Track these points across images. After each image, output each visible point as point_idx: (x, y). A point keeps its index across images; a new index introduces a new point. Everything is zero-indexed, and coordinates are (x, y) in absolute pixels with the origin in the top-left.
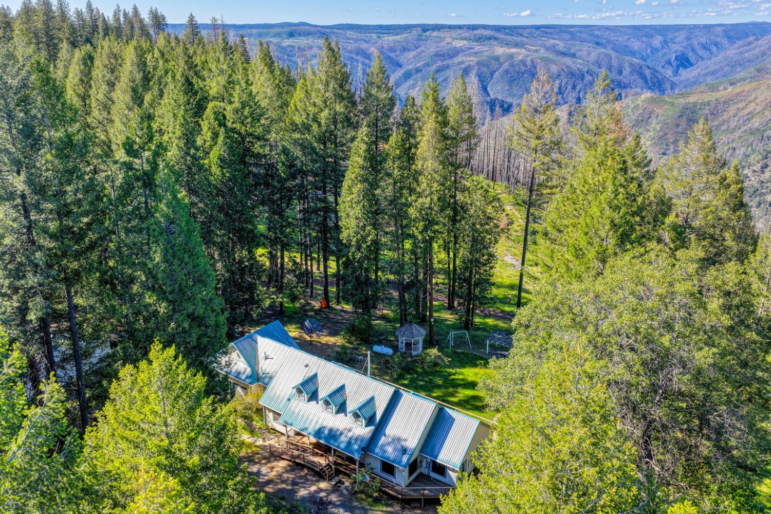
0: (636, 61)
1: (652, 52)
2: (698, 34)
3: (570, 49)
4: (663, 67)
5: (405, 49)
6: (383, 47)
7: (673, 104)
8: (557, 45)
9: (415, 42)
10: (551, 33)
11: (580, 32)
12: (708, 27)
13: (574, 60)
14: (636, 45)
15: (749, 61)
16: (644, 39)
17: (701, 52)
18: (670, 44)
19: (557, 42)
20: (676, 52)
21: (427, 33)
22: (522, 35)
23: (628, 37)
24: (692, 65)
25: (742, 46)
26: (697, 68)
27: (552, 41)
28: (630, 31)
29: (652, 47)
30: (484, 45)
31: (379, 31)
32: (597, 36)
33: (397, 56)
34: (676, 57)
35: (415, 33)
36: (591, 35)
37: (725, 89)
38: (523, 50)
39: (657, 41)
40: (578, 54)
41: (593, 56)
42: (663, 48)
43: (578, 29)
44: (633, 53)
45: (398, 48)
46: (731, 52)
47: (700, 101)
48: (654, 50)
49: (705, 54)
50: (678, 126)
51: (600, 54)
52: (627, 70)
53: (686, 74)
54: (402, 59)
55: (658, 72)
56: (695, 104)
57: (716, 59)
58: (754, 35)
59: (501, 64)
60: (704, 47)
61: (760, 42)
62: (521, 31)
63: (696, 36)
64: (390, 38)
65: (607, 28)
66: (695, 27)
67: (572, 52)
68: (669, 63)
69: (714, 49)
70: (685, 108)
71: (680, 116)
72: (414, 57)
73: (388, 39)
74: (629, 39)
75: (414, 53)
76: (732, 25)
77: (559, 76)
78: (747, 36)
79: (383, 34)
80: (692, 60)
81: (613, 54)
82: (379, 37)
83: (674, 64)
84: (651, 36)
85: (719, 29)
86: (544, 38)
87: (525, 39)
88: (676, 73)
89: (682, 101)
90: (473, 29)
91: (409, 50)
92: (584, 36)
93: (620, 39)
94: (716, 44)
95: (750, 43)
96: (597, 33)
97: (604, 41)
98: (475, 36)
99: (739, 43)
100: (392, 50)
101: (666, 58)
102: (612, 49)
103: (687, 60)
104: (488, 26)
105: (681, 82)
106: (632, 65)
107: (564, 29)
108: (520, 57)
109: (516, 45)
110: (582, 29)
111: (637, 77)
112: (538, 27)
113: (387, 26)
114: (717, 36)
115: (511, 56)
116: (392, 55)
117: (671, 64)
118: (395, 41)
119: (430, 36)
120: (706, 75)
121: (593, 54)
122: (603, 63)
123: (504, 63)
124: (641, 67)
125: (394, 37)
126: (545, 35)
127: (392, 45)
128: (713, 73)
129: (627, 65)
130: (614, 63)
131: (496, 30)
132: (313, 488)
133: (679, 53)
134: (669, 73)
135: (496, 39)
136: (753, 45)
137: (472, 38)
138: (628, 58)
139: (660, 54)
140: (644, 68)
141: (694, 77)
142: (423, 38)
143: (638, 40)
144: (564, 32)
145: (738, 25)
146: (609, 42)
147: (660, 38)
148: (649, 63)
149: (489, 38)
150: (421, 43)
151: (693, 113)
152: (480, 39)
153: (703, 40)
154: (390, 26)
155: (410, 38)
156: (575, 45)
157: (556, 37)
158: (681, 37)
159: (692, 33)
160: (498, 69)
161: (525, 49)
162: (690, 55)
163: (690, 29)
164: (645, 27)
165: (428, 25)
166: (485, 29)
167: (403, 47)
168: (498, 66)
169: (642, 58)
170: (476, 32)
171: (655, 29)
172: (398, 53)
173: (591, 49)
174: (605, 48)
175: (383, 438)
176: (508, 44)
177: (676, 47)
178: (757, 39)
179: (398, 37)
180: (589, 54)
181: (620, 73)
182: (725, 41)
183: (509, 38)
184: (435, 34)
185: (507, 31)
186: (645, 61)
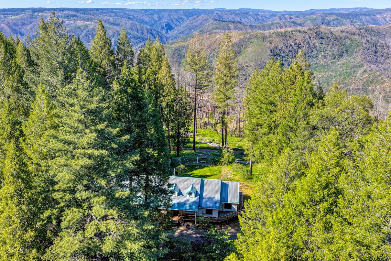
0: (149, 27)
1: (154, 22)
2: (173, 14)
3: (116, 21)
4: (161, 30)
5: (24, 24)
6: (9, 23)
7: (170, 48)
8: (110, 19)
9: (29, 20)
10: (105, 13)
11: (119, 12)
12: (177, 11)
13: (119, 27)
14: (147, 19)
15: (196, 27)
16: (150, 16)
17: (175, 22)
18: (162, 18)
19: (109, 18)
20: (165, 22)
21: (36, 14)
22: (90, 14)
23: (142, 15)
24: (173, 29)
25: (192, 20)
26: (175, 30)
27: (106, 17)
28: (143, 12)
29: (154, 20)
30: (70, 20)
31: (4, 13)
32: (128, 15)
33: (20, 29)
34: (166, 25)
35: (28, 13)
36: (125, 14)
37: (190, 40)
38: (93, 23)
39: (156, 17)
40: (121, 24)
41: (128, 25)
42: (159, 20)
43: (118, 10)
44: (146, 23)
45: (19, 23)
46: (188, 22)
47: (181, 46)
48: (156, 22)
49: (178, 24)
50: (174, 58)
51: (131, 23)
52: (145, 32)
53: (172, 33)
54: (23, 31)
55: (159, 32)
56: (179, 47)
57: (183, 26)
58: (196, 15)
59: (82, 31)
60: (177, 20)
61: (199, 18)
62: (89, 12)
63: (172, 15)
64: (13, 17)
65: (132, 10)
66: (171, 10)
67: (117, 23)
68: (163, 28)
69: (181, 21)
70: (176, 49)
71: (174, 53)
72: (31, 29)
73: (12, 18)
74: (143, 16)
75: (30, 26)
76: (186, 10)
77: (113, 36)
78: (193, 15)
79: (7, 14)
80: (173, 26)
81: (138, 24)
82: (5, 17)
83: (165, 28)
84: (153, 15)
85: (181, 12)
86: (102, 16)
87: (92, 16)
88: (167, 33)
89: (173, 46)
90: (62, 11)
91: (27, 25)
92: (122, 14)
93: (138, 16)
94: (181, 19)
95: (195, 19)
96: (127, 13)
97: (132, 17)
98: (65, 14)
99: (191, 18)
100: (15, 25)
101: (161, 25)
102: (136, 21)
103: (171, 26)
104: (71, 9)
105: (170, 37)
106: (147, 29)
107: (111, 10)
108: (92, 27)
109: (88, 20)
110: (120, 11)
111: (151, 35)
112: (98, 10)
113: (9, 9)
114: (181, 15)
115: (87, 26)
116: (16, 28)
117: (164, 28)
118: (16, 19)
119: (38, 15)
120: (180, 33)
121: (128, 24)
122: (134, 28)
123: (84, 30)
124: (151, 30)
125: (15, 17)
126: (102, 14)
127: (15, 22)
128: (183, 32)
129: (145, 29)
130: (139, 28)
131: (76, 11)
132: (179, 231)
133: (166, 23)
134: (164, 32)
135: (76, 16)
136: (196, 20)
137: (63, 16)
138: (145, 26)
139: (158, 24)
140: (153, 30)
141: (175, 34)
142: (34, 16)
143: (148, 16)
144: (111, 12)
145: (189, 10)
146: (134, 17)
147: (157, 15)
148: (154, 28)
149: (73, 16)
150: (33, 20)
151: (179, 52)
152: (68, 17)
153: (176, 17)
154: (11, 9)
155: (25, 17)
156: (118, 19)
157: (108, 15)
158: (166, 15)
159: (170, 13)
160: (81, 34)
161: (94, 22)
162: (171, 24)
163: (169, 11)
164: (149, 10)
165: (35, 9)
166: (69, 10)
167: (22, 22)
168: (81, 32)
169: (150, 26)
170: (64, 12)
171: (154, 11)
172: (20, 26)
173: (127, 21)
174: (133, 20)
175: (204, 200)
176: (84, 19)
177: (165, 20)
178: (197, 17)
179: (18, 16)
180: (126, 24)
181: (142, 33)
182: (184, 17)
183: (84, 16)
184: (40, 14)
185: (81, 11)
186: (152, 27)
